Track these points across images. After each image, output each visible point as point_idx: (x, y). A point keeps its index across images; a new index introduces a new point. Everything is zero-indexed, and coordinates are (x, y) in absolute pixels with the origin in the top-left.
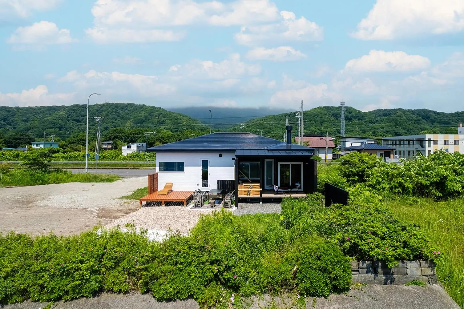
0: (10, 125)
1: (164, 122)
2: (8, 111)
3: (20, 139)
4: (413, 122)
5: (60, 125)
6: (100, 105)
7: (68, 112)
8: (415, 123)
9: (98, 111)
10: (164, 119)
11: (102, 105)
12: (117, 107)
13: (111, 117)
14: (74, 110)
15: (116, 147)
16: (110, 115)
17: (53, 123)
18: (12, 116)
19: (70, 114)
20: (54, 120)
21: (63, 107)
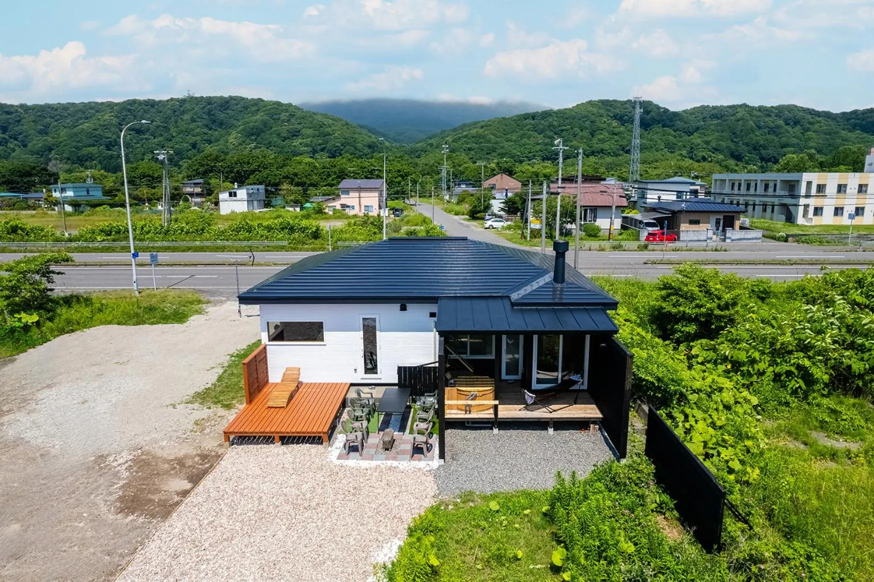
0: (16, 139)
1: (299, 132)
2: (8, 113)
3: (31, 175)
4: (766, 131)
5: (107, 140)
6: (178, 100)
7: (119, 115)
8: (769, 134)
9: (175, 111)
10: (299, 127)
11: (183, 101)
12: (209, 104)
13: (200, 124)
14: (129, 110)
15: (209, 192)
16: (198, 120)
17: (95, 136)
18: (16, 121)
19: (124, 119)
20: (95, 130)
21: (110, 105)
